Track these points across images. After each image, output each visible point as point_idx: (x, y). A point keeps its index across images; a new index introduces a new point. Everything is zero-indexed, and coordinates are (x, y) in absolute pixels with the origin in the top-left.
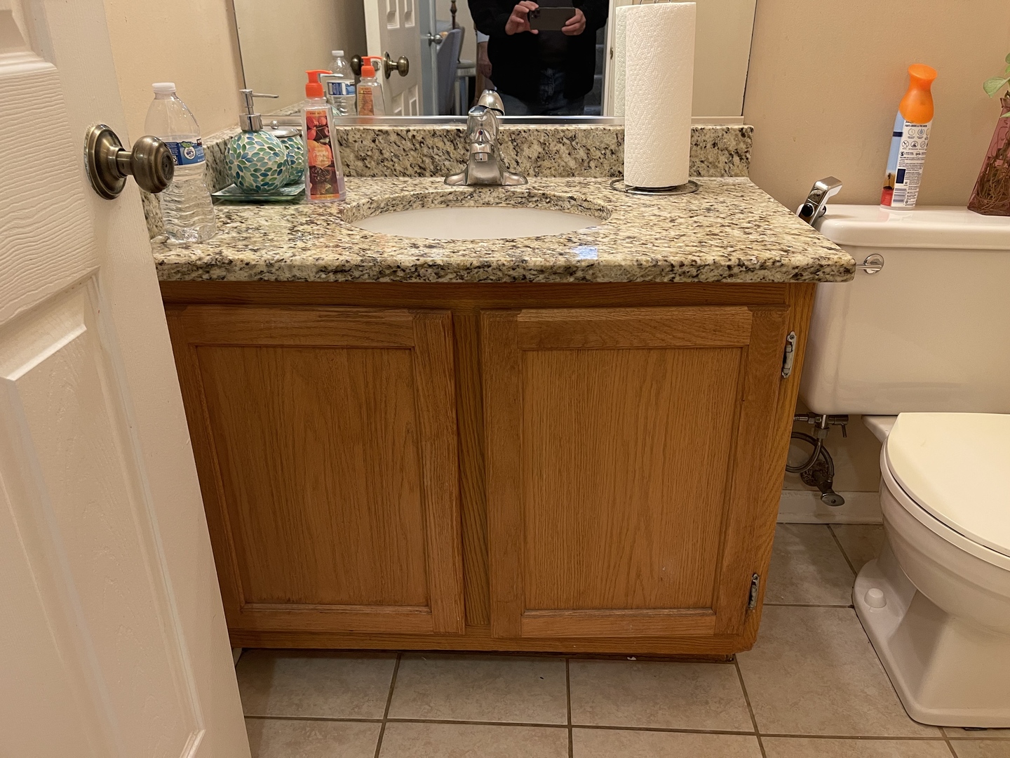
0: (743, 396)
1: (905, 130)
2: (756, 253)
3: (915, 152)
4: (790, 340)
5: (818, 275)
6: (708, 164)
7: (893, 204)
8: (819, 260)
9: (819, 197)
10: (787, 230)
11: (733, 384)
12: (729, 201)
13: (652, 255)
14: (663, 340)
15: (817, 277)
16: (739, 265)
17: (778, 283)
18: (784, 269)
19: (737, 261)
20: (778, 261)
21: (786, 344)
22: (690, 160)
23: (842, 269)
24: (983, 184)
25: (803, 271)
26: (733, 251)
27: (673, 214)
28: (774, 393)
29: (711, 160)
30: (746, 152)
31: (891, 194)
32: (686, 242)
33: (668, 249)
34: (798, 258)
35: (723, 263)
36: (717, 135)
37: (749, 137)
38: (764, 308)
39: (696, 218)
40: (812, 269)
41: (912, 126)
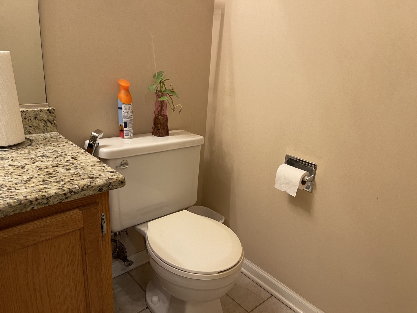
0: (85, 252)
1: (123, 107)
2: (76, 182)
3: (129, 115)
4: (102, 218)
5: (110, 187)
6: (34, 128)
7: (125, 137)
8: (109, 180)
9: (94, 139)
10: (88, 164)
11: (79, 247)
12: (53, 149)
13: (17, 197)
14: (34, 240)
15: (110, 188)
16: (70, 192)
17: (92, 195)
18: (93, 189)
19: (68, 190)
20: (90, 185)
21: (101, 220)
22: (24, 127)
23: (120, 182)
24: (156, 125)
25: (102, 187)
26: (65, 184)
27: (22, 163)
28: (100, 244)
29: (35, 125)
30: (54, 120)
31: (124, 133)
32: (36, 183)
33: (25, 190)
34: (99, 182)
35: (61, 193)
36: (36, 113)
37: (53, 113)
38: (87, 207)
39: (36, 163)
40: (107, 185)
41: (125, 105)
